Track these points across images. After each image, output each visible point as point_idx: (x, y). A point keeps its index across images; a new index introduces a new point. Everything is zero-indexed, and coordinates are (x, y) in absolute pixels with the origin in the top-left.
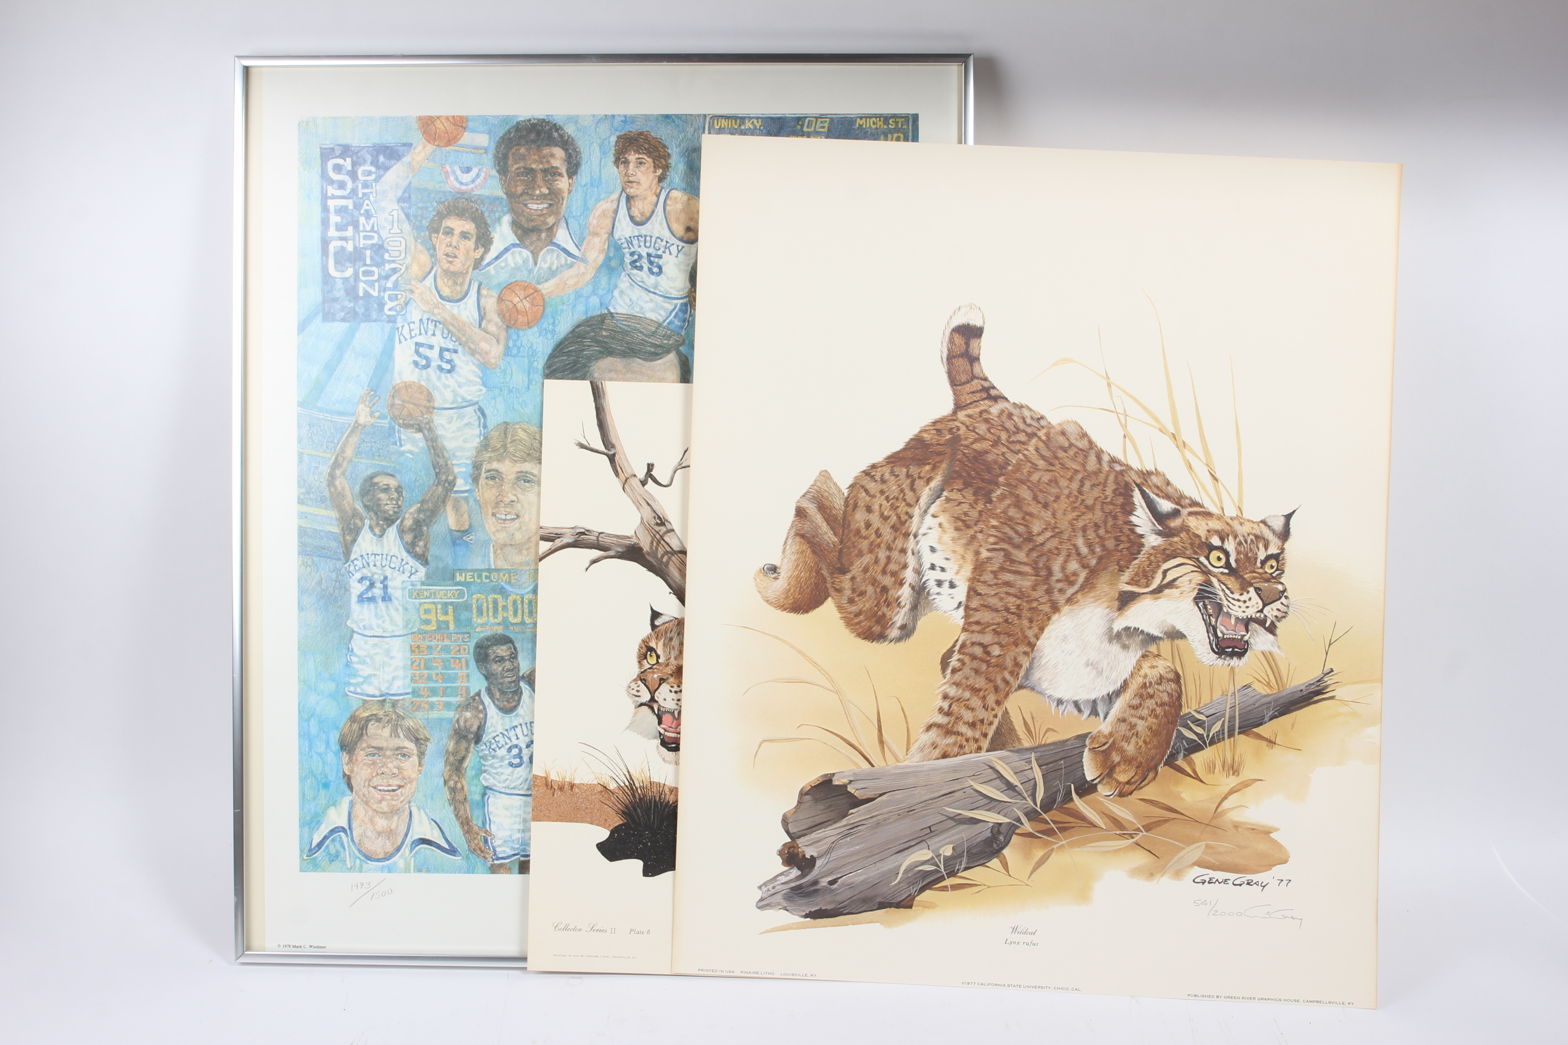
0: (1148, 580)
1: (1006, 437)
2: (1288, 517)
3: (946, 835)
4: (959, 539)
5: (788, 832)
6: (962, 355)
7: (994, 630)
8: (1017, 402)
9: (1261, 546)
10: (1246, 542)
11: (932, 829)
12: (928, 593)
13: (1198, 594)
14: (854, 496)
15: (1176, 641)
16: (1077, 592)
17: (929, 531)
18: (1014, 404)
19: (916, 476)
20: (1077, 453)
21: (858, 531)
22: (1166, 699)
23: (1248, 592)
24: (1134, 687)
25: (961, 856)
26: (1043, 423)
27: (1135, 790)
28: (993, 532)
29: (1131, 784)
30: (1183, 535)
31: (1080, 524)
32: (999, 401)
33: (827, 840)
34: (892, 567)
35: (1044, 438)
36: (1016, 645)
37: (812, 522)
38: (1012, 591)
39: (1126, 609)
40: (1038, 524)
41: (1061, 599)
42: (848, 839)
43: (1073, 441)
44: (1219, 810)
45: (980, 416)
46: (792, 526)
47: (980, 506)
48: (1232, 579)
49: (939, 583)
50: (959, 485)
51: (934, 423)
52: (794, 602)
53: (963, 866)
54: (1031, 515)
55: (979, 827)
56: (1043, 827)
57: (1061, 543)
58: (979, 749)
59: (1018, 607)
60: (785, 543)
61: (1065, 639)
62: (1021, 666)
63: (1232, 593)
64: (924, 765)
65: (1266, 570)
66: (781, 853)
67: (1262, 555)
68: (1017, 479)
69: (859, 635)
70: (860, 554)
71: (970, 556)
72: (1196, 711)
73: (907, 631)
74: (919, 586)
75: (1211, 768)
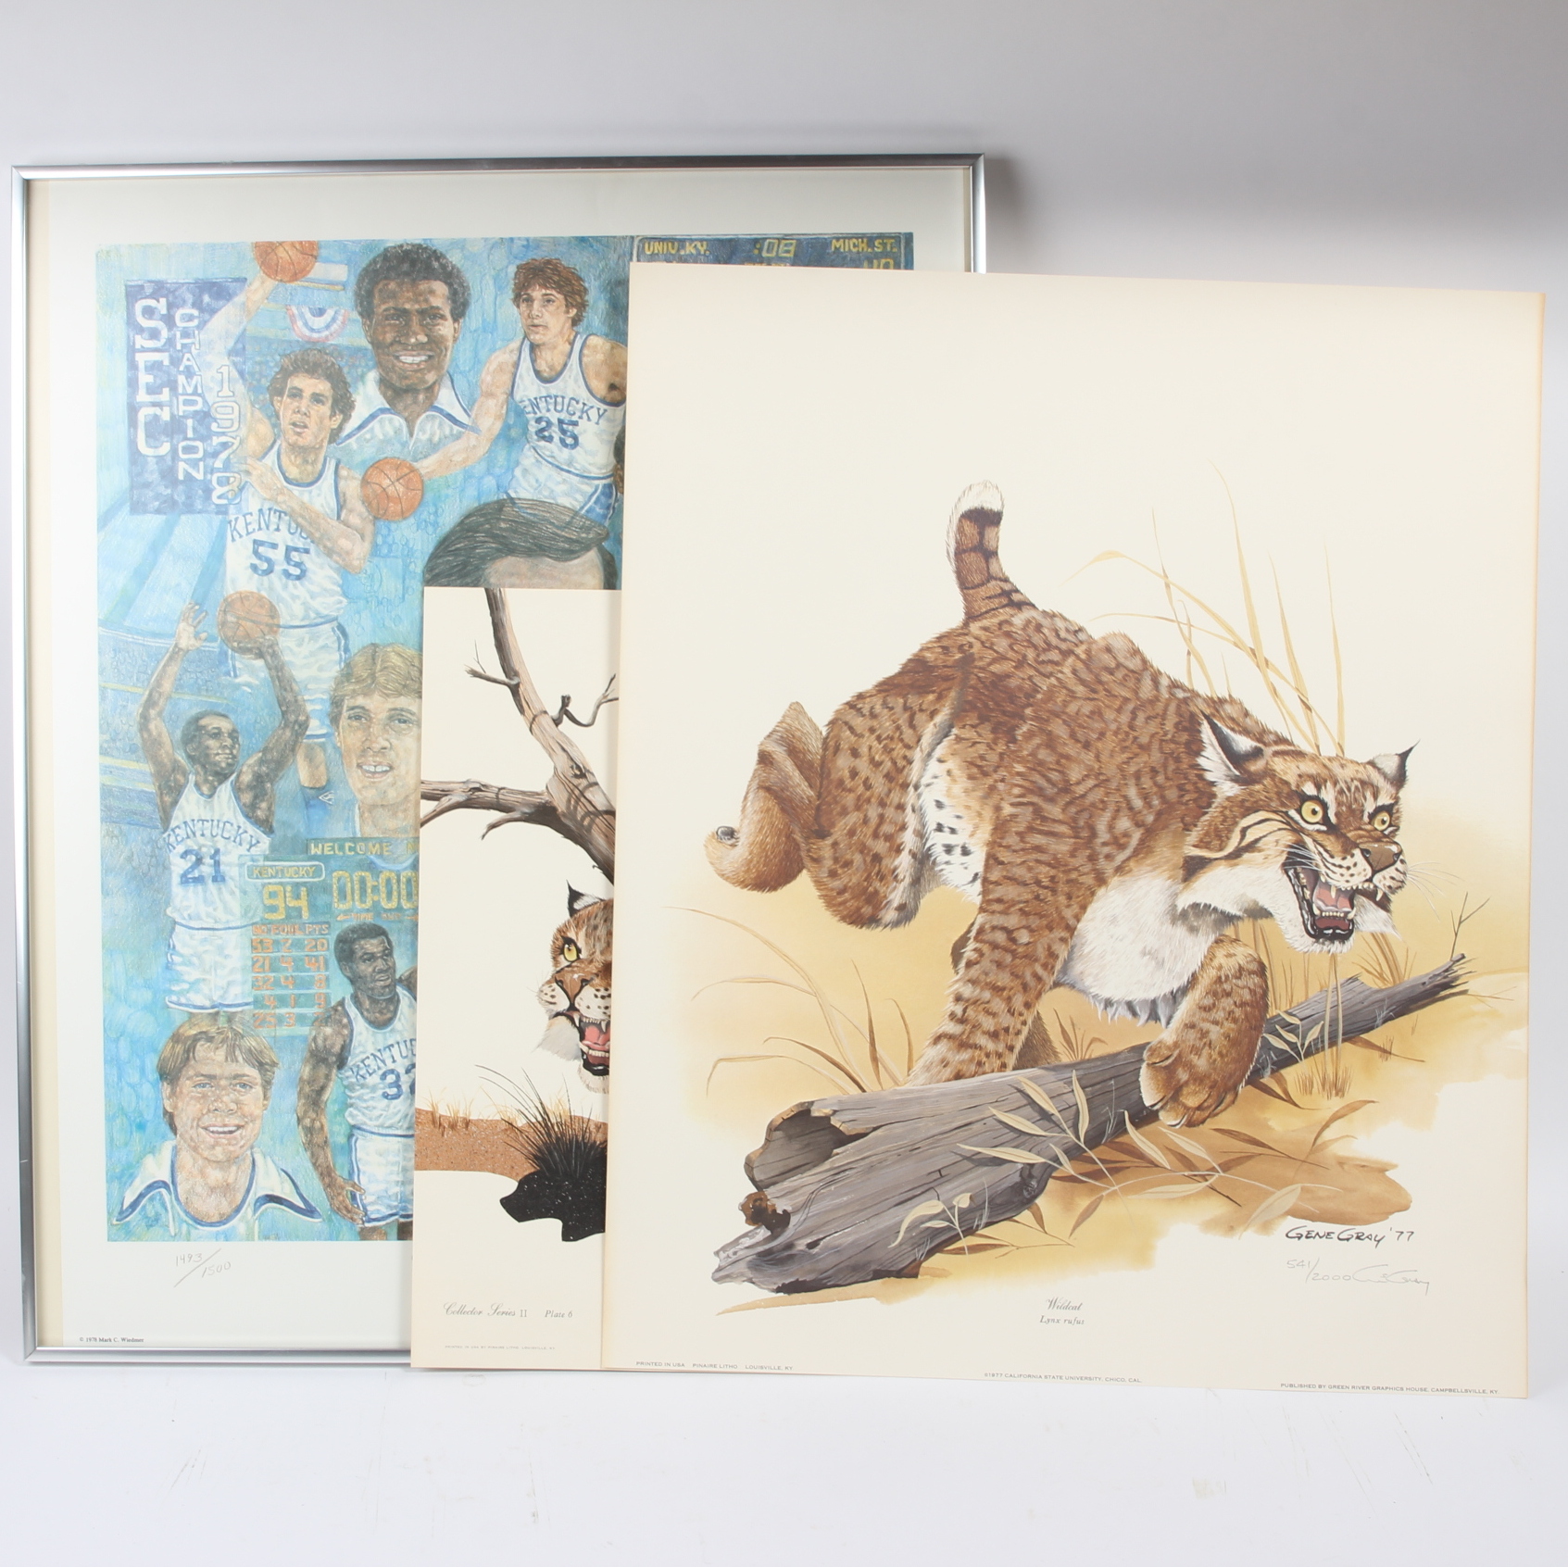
0: (1222, 841)
1: (1034, 655)
2: (1404, 757)
3: (961, 1180)
4: (974, 790)
5: (753, 1180)
6: (974, 549)
7: (1021, 910)
8: (1047, 610)
9: (1368, 794)
10: (1349, 789)
11: (943, 1173)
12: (934, 862)
13: (1287, 858)
14: (835, 736)
15: (1260, 921)
16: (1128, 859)
17: (934, 780)
18: (1044, 612)
19: (916, 708)
20: (1127, 675)
21: (841, 782)
22: (1247, 997)
23: (1352, 856)
24: (1204, 982)
25: (981, 1207)
26: (1081, 636)
27: (1208, 1117)
28: (1018, 780)
29: (1203, 1110)
30: (1267, 781)
31: (1132, 769)
32: (1024, 608)
33: (804, 1189)
34: (887, 828)
35: (1083, 656)
36: (1050, 929)
37: (780, 770)
38: (1044, 857)
39: (1193, 879)
40: (1077, 769)
41: (1108, 868)
42: (833, 1188)
43: (1122, 660)
44: (1319, 1142)
45: (1000, 629)
46: (754, 776)
47: (1001, 748)
48: (1332, 838)
49: (949, 849)
50: (972, 719)
51: (940, 639)
52: (758, 877)
53: (984, 1220)
54: (1068, 757)
55: (1005, 1168)
56: (1089, 1168)
57: (1107, 794)
58: (1003, 1066)
59: (1052, 878)
60: (746, 798)
61: (1114, 920)
62: (1057, 957)
63: (1332, 857)
64: (932, 1089)
65: (1376, 826)
66: (744, 1208)
67: (1370, 807)
68: (1049, 711)
69: (843, 919)
70: (844, 812)
71: (988, 813)
72: (1286, 1012)
73: (906, 913)
74: (922, 853)
75: (1307, 1087)
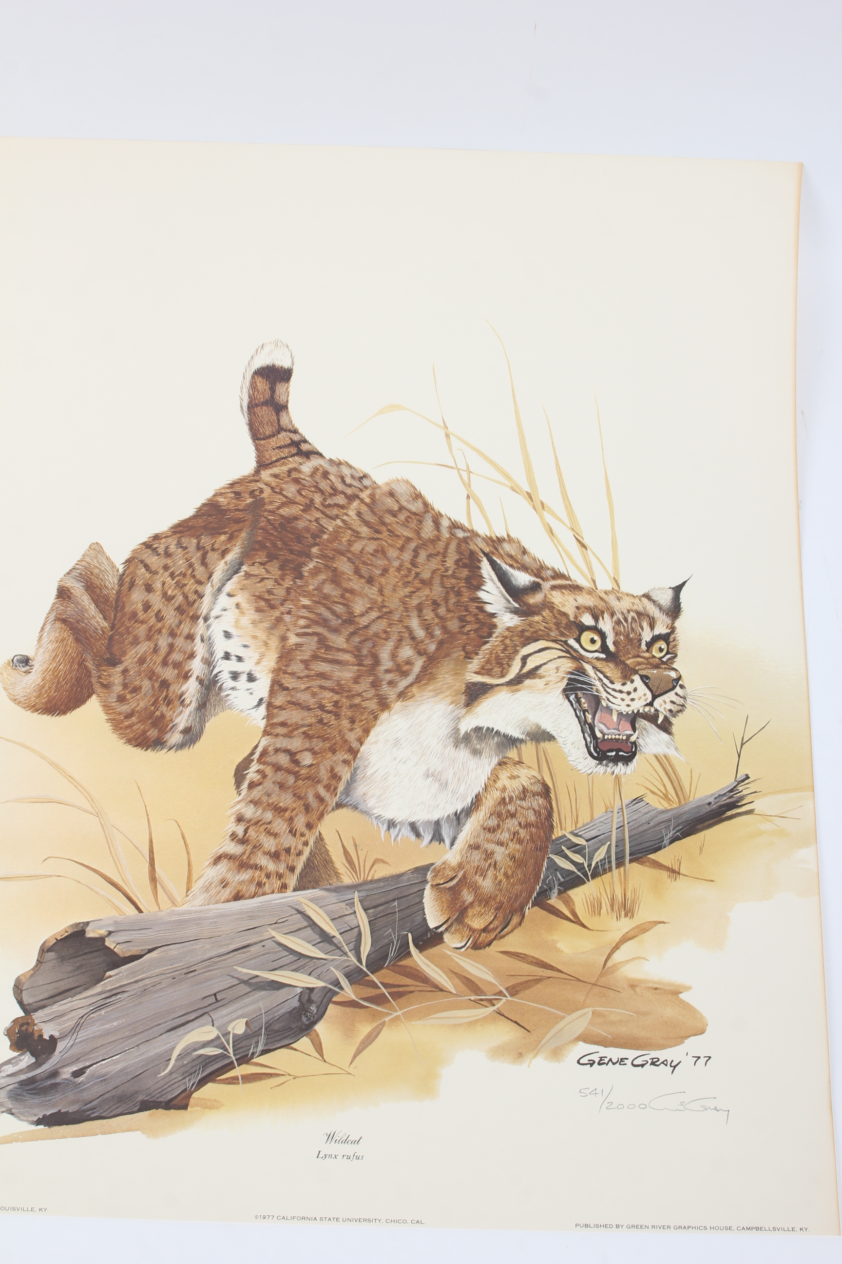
0: (503, 669)
1: (321, 499)
2: (678, 590)
3: (237, 1005)
4: (261, 622)
5: (21, 1003)
6: (266, 403)
7: (304, 733)
8: (334, 458)
9: (645, 625)
10: (626, 620)
11: (219, 997)
12: (220, 688)
13: (568, 684)
14: (131, 573)
15: (542, 744)
16: (411, 685)
17: (224, 613)
18: (331, 460)
19: (208, 548)
20: (409, 517)
21: (134, 615)
22: (532, 818)
23: (632, 681)
24: (488, 803)
25: (257, 1034)
26: (366, 482)
27: (494, 939)
28: (304, 613)
29: (489, 932)
30: (546, 613)
31: (415, 602)
32: (312, 457)
33: (73, 1014)
34: (176, 657)
35: (368, 500)
36: (333, 751)
37: (77, 604)
38: (328, 684)
39: (475, 704)
40: (361, 602)
41: (391, 694)
42: (103, 1012)
43: (404, 504)
44: (609, 964)
45: (289, 476)
46: (52, 610)
47: (288, 583)
48: (611, 665)
49: (235, 676)
50: (261, 557)
51: (232, 485)
52: (49, 701)
53: (260, 1048)
54: (352, 591)
55: (283, 994)
56: (371, 992)
57: (390, 625)
58: (284, 887)
59: (336, 704)
60: (42, 629)
61: (397, 743)
62: (340, 779)
63: (612, 683)
64: (210, 910)
65: (654, 653)
66: (9, 1033)
67: (647, 636)
68: (334, 550)
69: (129, 741)
70: (136, 642)
71: (274, 643)
72: (572, 833)
73: (191, 736)
74: (209, 680)
75: (596, 908)
